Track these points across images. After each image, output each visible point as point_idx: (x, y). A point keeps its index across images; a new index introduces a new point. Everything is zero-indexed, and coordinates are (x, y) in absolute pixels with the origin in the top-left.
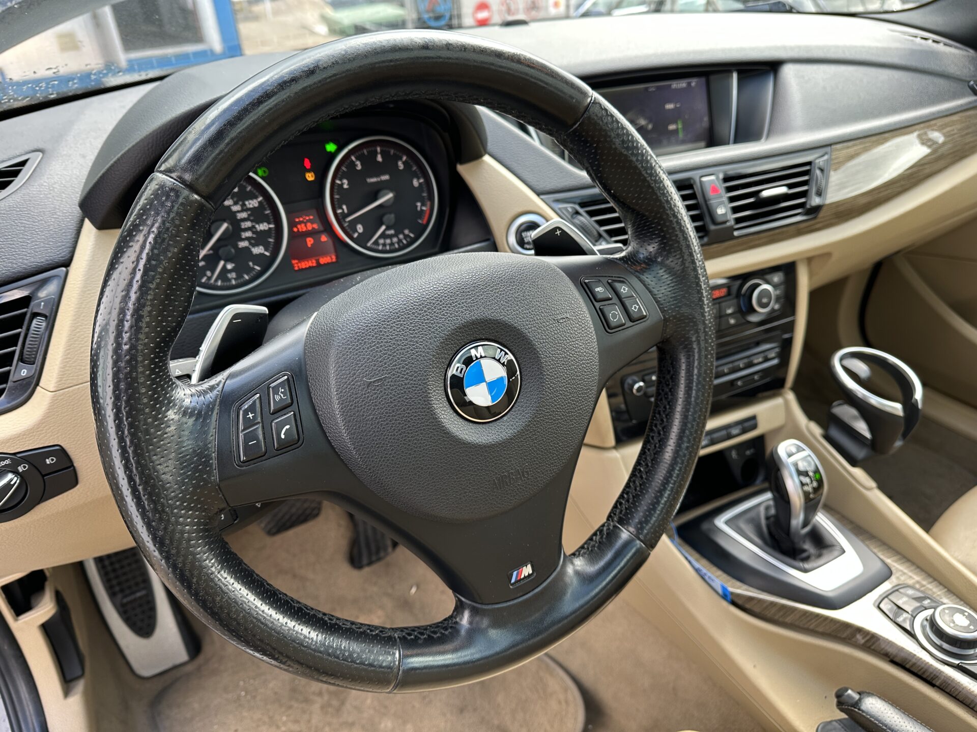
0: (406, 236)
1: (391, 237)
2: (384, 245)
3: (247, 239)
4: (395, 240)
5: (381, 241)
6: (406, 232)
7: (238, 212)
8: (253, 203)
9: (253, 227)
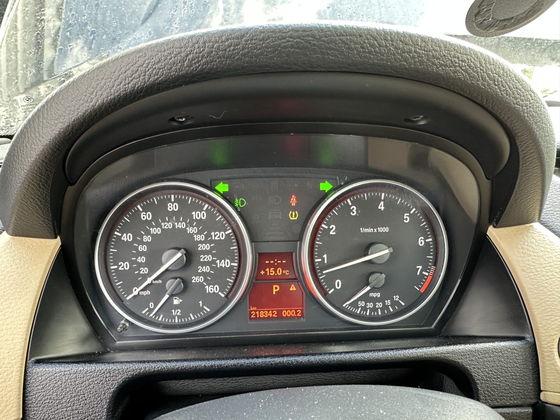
0: (394, 303)
1: (375, 300)
2: (364, 309)
3: (204, 274)
4: (379, 305)
5: (362, 304)
6: (396, 298)
7: (201, 242)
8: (219, 236)
9: (214, 262)
